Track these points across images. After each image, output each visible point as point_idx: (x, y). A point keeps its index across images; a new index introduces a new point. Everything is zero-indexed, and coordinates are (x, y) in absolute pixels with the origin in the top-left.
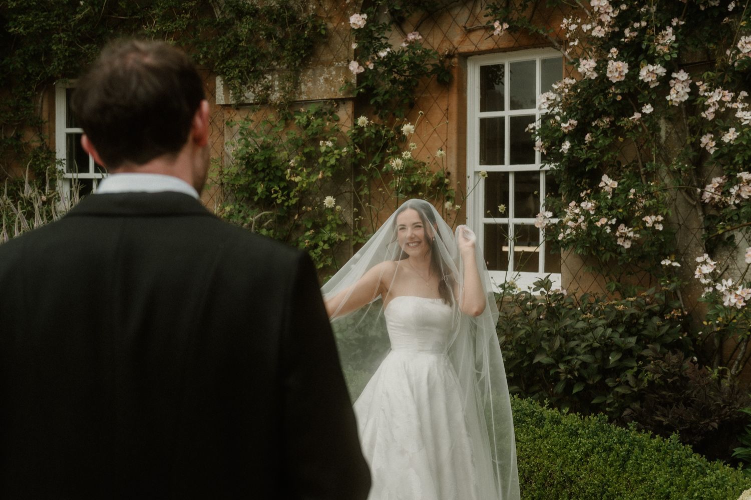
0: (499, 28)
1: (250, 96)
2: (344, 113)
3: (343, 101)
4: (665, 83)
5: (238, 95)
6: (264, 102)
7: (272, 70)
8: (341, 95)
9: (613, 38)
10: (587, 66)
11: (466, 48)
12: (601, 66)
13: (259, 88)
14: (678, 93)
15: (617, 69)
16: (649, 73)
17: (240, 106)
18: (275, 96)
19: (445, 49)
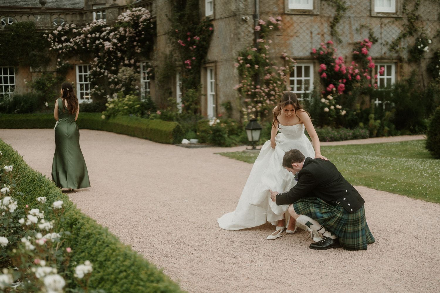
0: (81, 61)
1: (37, 70)
2: (55, 74)
3: (54, 72)
4: (104, 72)
5: (34, 70)
6: (40, 71)
7: (40, 66)
8: (54, 70)
9: (97, 65)
10: (94, 69)
11: (76, 63)
12: (96, 69)
13: (39, 69)
14: (106, 74)
15: (98, 70)
16: (102, 71)
17: (35, 72)
18: (42, 70)
19: (72, 63)
